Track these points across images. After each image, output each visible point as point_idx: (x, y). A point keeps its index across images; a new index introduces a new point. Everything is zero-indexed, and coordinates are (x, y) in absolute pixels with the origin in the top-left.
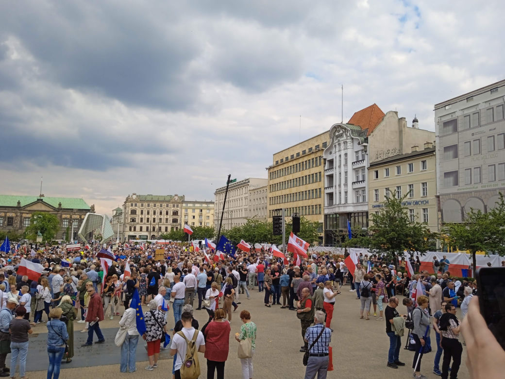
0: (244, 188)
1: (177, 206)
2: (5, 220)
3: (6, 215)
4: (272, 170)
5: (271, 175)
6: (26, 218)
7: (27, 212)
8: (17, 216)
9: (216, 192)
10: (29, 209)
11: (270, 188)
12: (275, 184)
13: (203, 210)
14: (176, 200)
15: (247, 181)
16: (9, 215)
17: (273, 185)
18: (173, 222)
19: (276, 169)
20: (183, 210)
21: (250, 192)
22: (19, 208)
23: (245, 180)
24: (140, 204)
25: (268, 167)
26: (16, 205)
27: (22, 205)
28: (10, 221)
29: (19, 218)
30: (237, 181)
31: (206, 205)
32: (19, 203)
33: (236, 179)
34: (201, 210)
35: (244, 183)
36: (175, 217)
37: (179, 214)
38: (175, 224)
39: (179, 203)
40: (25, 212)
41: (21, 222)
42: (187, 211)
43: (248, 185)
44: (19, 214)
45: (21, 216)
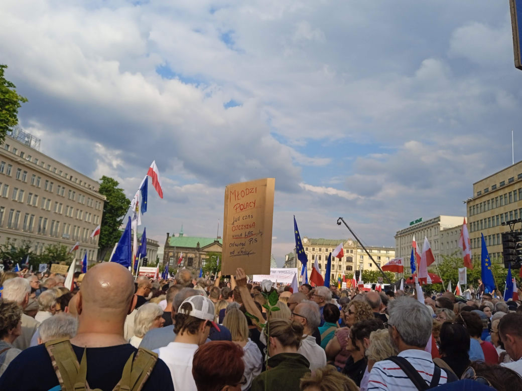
0: (433, 229)
1: (352, 252)
2: (186, 261)
3: (186, 256)
4: (472, 204)
5: (470, 210)
6: (203, 259)
7: (205, 253)
8: (196, 257)
9: (397, 235)
10: (206, 250)
11: (471, 226)
12: (478, 221)
13: (381, 258)
14: (350, 244)
15: (436, 220)
16: (191, 255)
17: (474, 222)
18: (347, 269)
19: (478, 202)
20: (358, 257)
21: (442, 233)
22: (198, 249)
23: (435, 219)
24: (312, 248)
25: (466, 200)
26: (195, 246)
27: (201, 246)
28: (190, 261)
29: (198, 259)
30: (423, 220)
31: (385, 252)
32: (198, 244)
33: (421, 219)
34: (380, 258)
35: (433, 222)
36: (350, 264)
37: (353, 261)
38: (349, 272)
39: (353, 248)
40: (203, 253)
41: (200, 263)
42: (363, 257)
43: (439, 224)
44: (198, 255)
45: (200, 257)
